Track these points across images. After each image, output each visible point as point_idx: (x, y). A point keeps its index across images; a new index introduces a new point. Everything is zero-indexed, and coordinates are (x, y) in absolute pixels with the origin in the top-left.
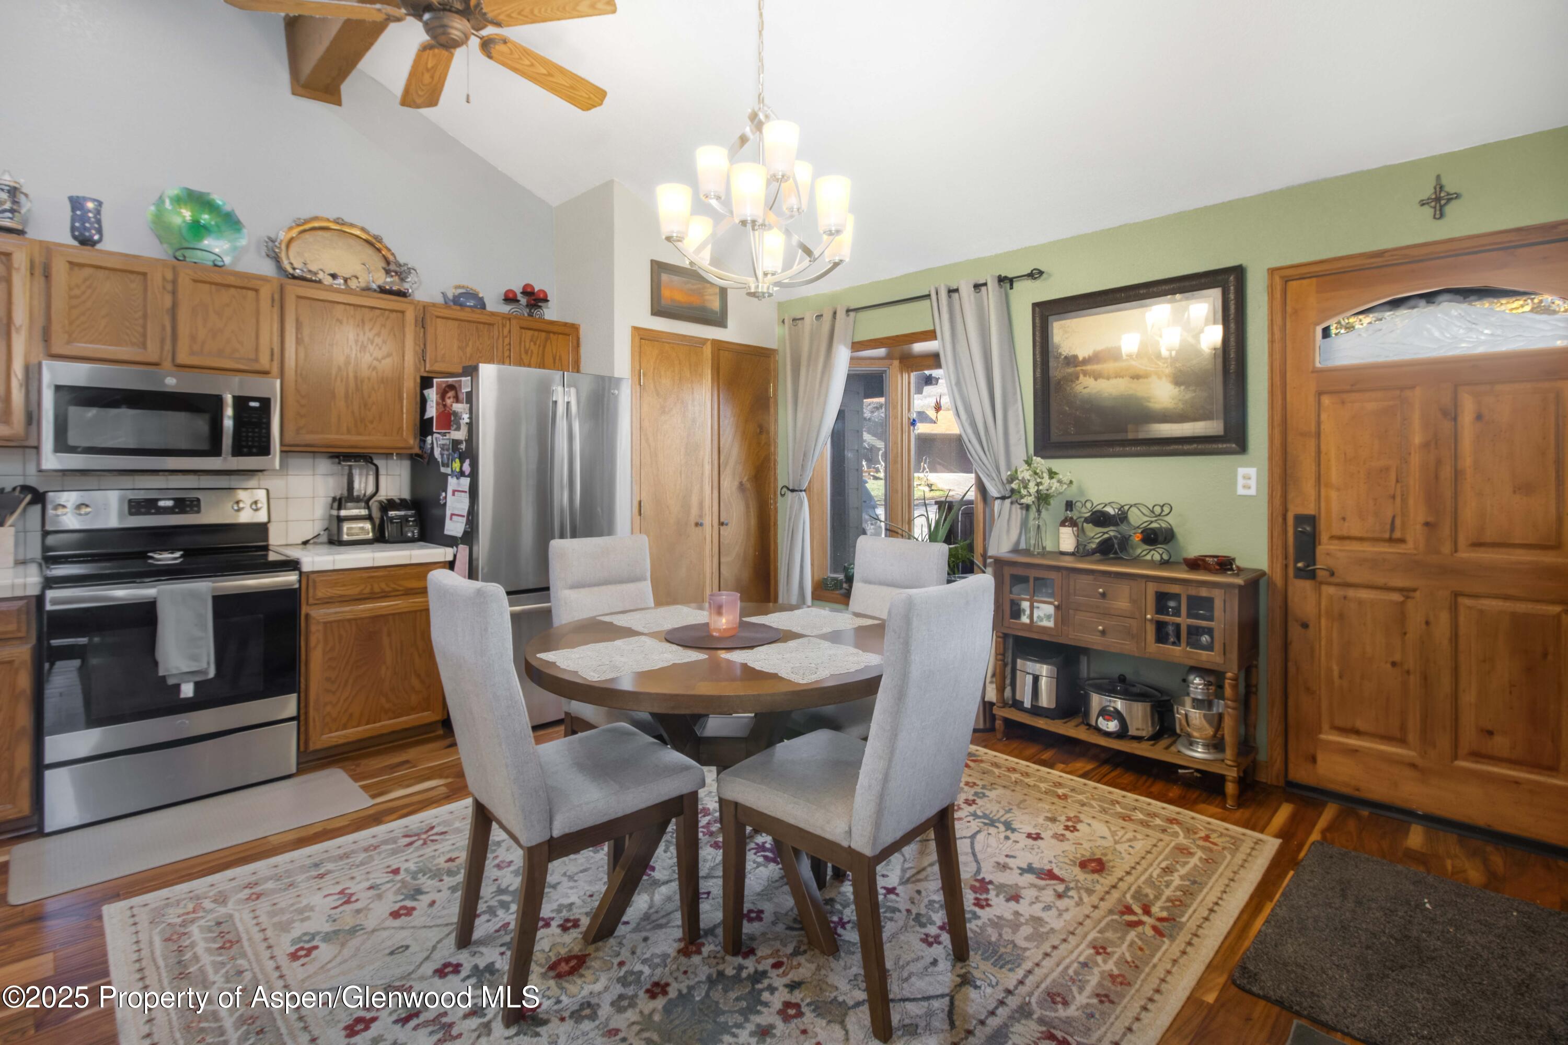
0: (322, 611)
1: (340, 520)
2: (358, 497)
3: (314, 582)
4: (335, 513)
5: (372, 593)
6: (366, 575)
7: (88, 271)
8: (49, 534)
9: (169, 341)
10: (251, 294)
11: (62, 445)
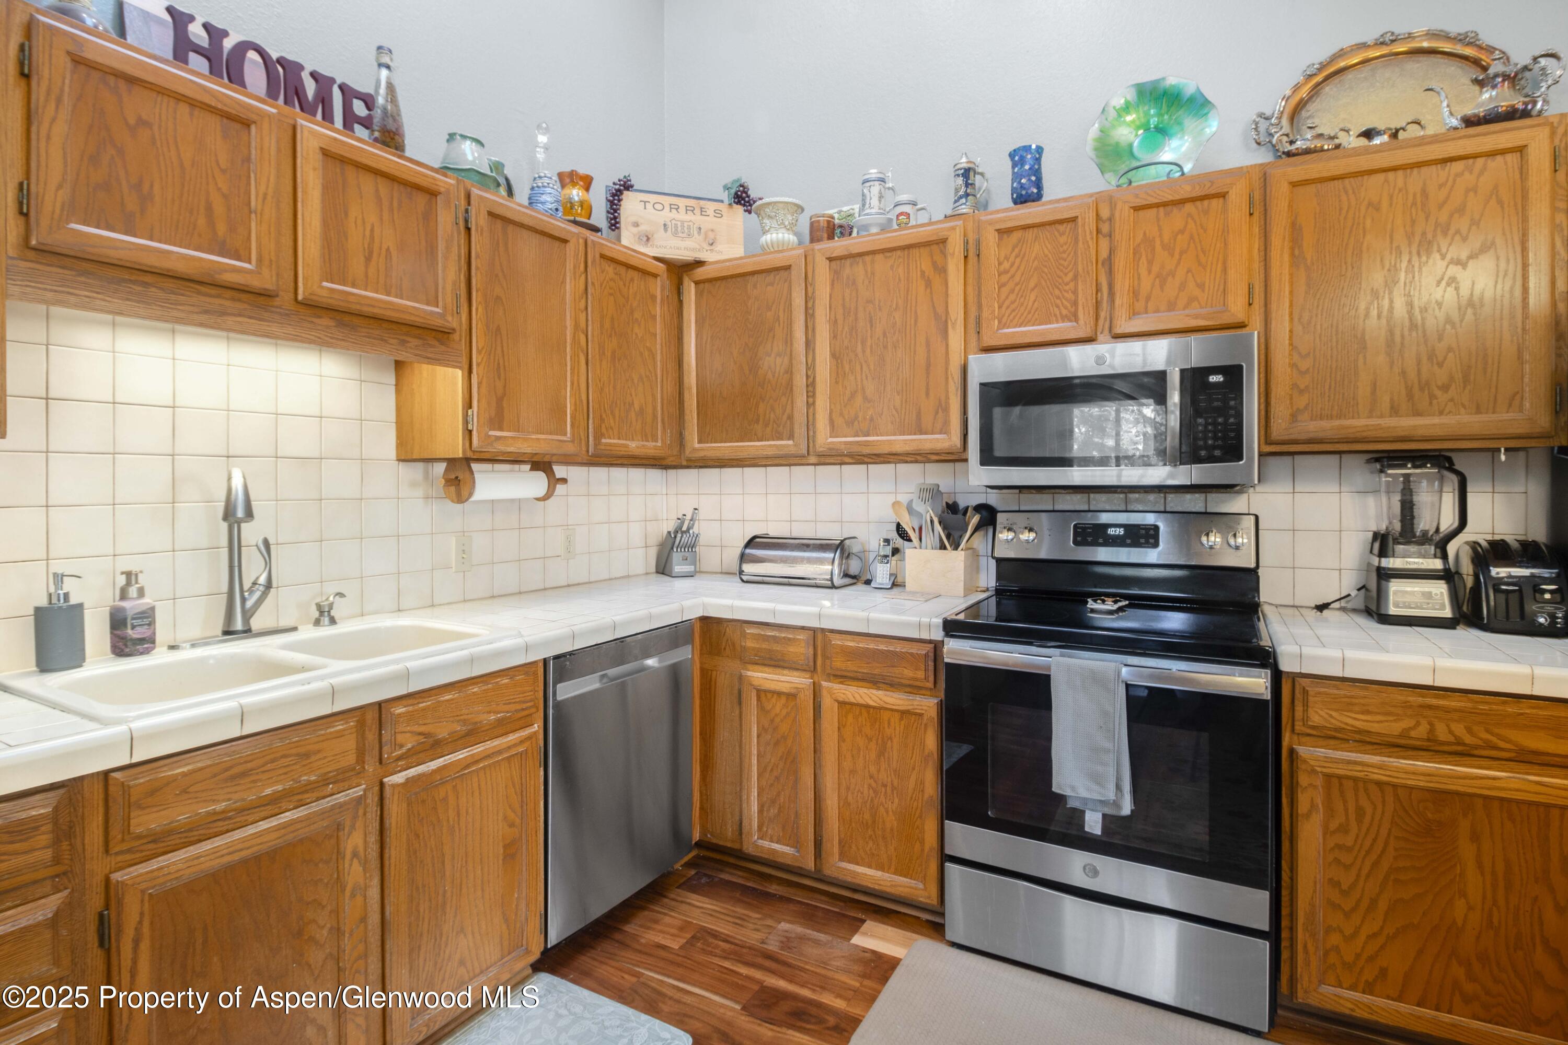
0: (1321, 752)
1: (1384, 575)
2: (1425, 533)
3: (1305, 692)
4: (1375, 561)
5: (1431, 738)
6: (1415, 699)
7: (1016, 235)
8: (1000, 561)
9: (1105, 305)
10: (1216, 203)
11: (988, 458)
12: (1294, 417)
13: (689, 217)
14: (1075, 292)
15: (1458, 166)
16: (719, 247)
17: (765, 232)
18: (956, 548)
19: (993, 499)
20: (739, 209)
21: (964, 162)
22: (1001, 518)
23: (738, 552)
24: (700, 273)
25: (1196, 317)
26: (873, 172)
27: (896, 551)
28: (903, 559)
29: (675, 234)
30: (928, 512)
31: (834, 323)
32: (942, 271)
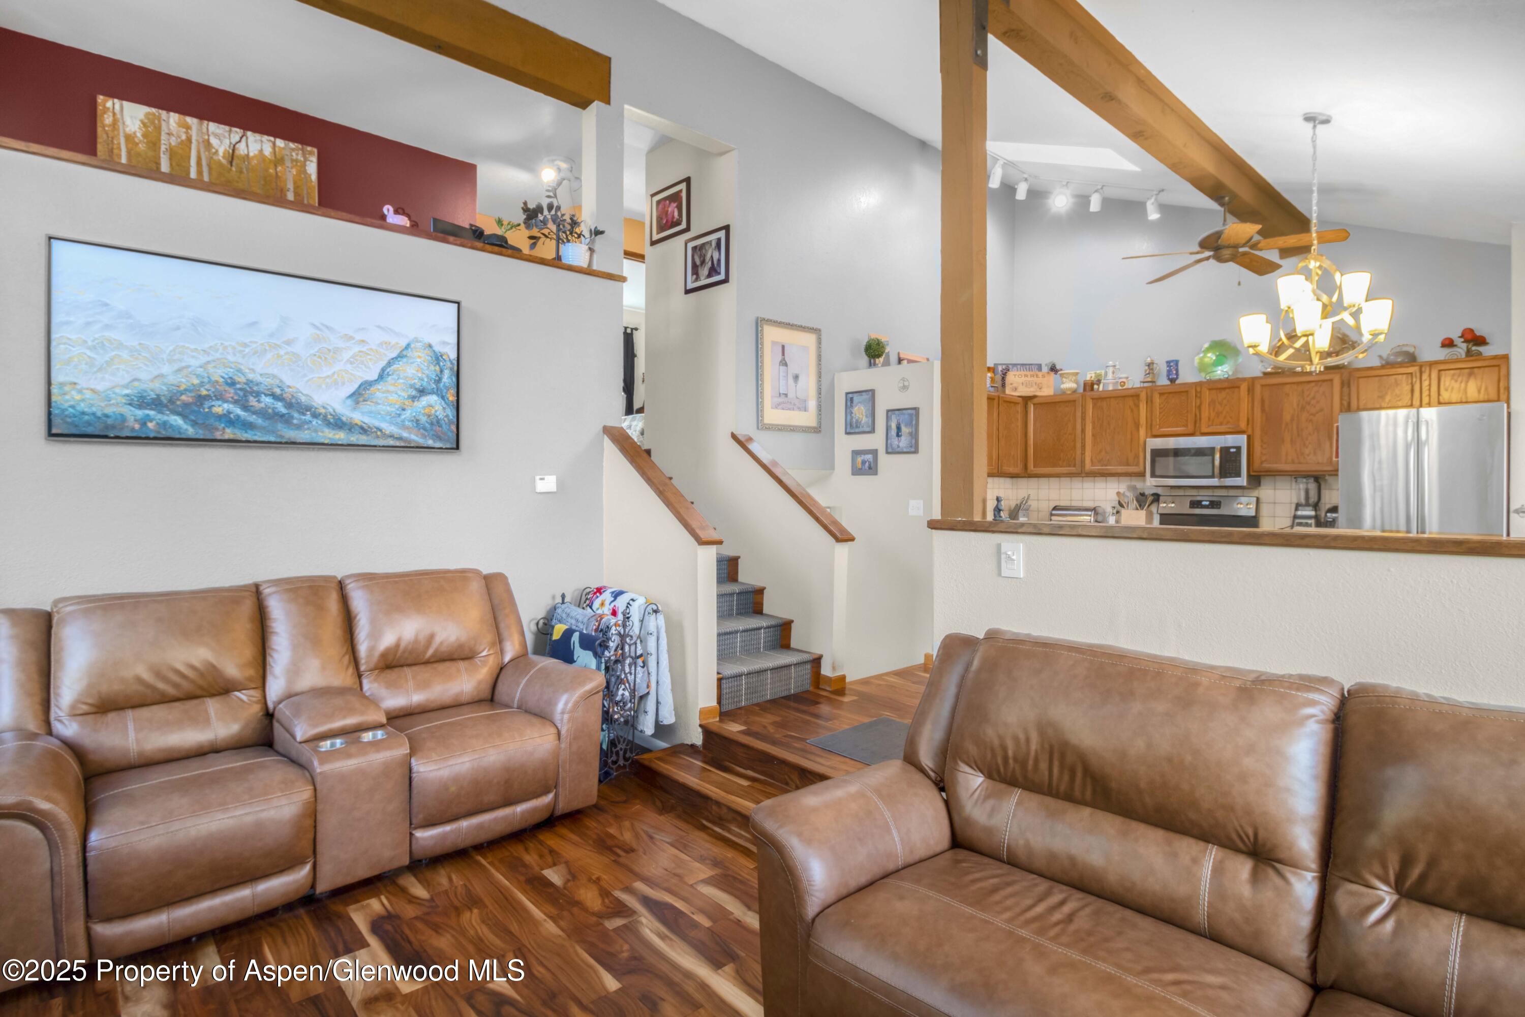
7: (1166, 395)
8: (1161, 515)
9: (1198, 422)
10: (1236, 390)
11: (1153, 475)
12: (1262, 463)
13: (1032, 379)
14: (1187, 417)
15: (1313, 384)
16: (1043, 390)
17: (1063, 383)
18: (1143, 509)
19: (1159, 491)
20: (1052, 374)
21: (1149, 360)
22: (1161, 498)
23: (1048, 514)
24: (1035, 401)
25: (1229, 428)
26: (1111, 363)
27: (1118, 512)
28: (1120, 516)
29: (1026, 386)
30: (1130, 495)
31: (1093, 423)
32: (1138, 406)
